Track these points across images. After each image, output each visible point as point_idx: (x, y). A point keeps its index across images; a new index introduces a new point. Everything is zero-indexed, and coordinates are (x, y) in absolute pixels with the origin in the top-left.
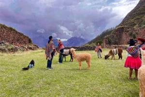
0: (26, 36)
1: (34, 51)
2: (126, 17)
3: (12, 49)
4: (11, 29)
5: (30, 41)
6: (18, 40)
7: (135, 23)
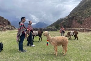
0: (6, 20)
1: (12, 31)
2: (72, 11)
5: (9, 23)
7: (78, 15)
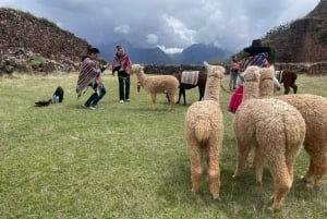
3: (40, 66)
4: (45, 23)
6: (62, 48)
